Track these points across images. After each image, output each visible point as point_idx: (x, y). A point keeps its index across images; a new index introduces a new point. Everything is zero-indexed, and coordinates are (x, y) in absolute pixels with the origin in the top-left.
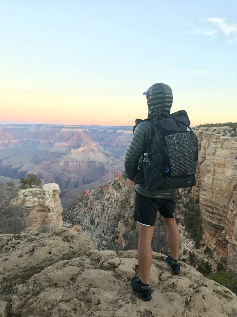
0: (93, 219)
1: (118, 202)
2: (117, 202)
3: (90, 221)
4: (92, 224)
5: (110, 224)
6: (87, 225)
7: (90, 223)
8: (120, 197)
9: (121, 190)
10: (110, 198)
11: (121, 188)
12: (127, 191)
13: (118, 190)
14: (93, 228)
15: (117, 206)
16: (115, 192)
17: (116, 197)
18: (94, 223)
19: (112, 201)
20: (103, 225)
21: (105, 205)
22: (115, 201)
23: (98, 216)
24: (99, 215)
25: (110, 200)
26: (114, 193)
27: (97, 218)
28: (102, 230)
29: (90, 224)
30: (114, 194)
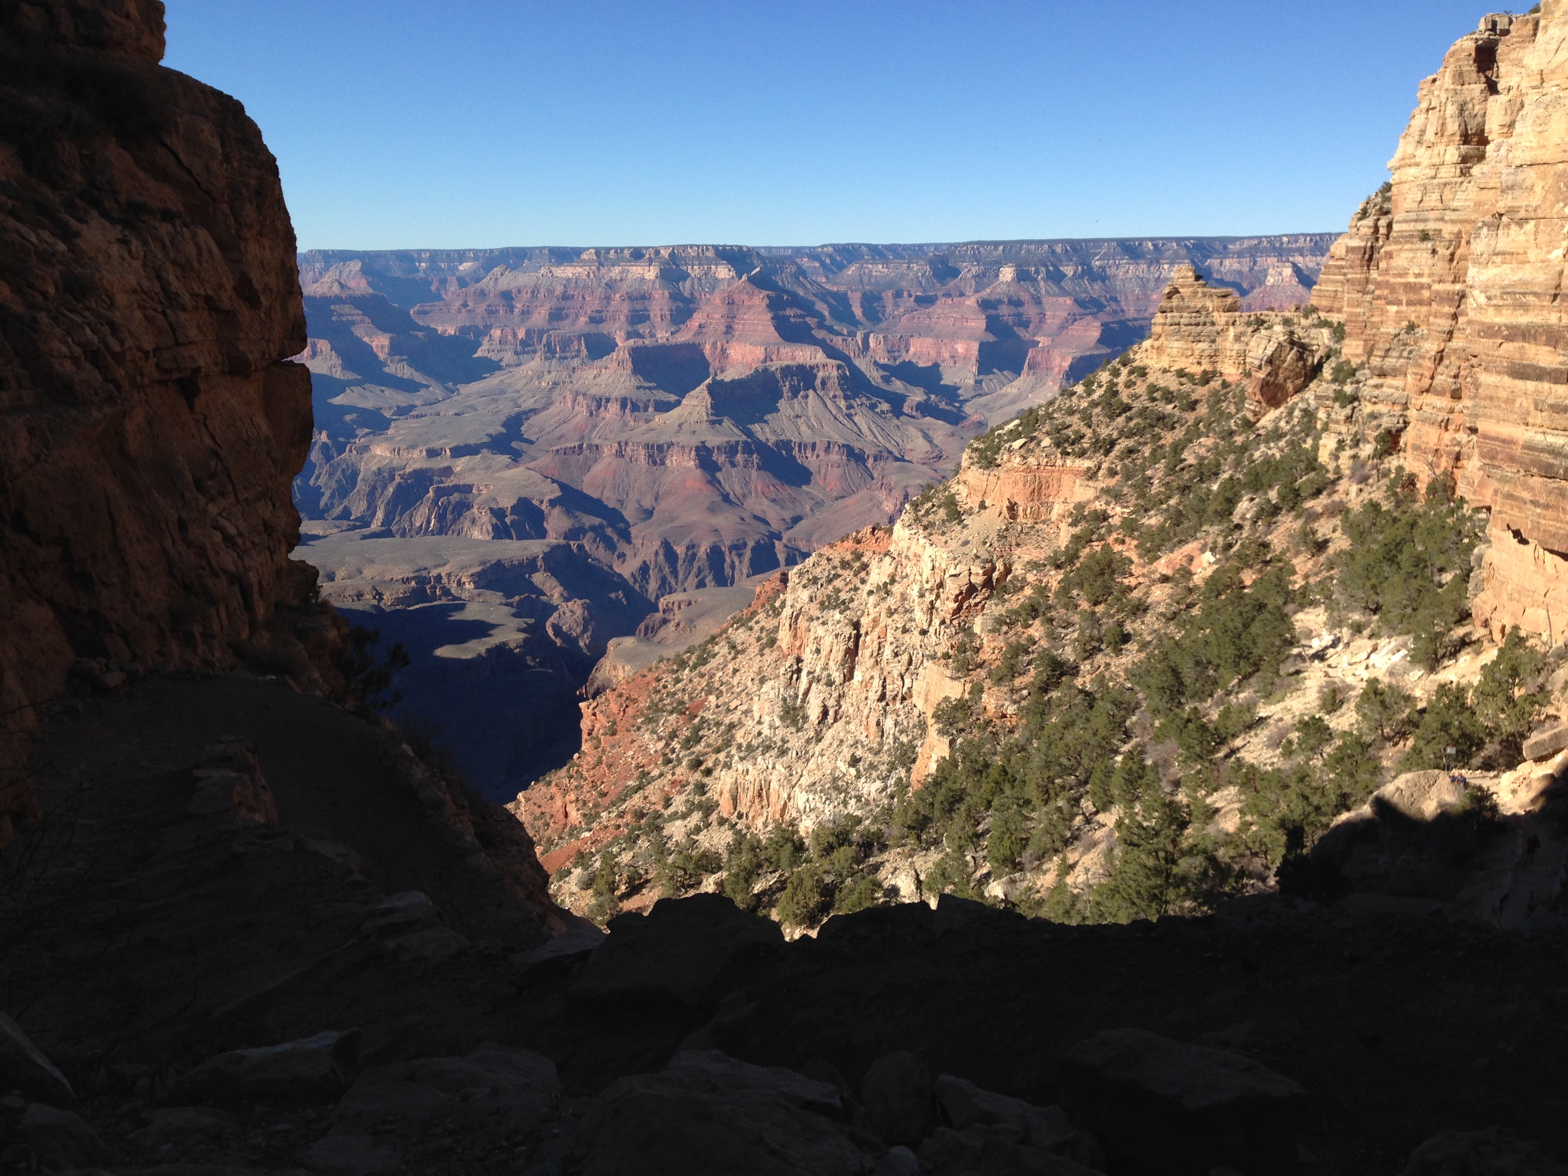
0: (797, 696)
1: (938, 596)
2: (933, 597)
3: (778, 710)
4: (795, 722)
5: (889, 724)
6: (766, 732)
7: (782, 718)
8: (952, 571)
9: (959, 528)
10: (893, 581)
11: (961, 522)
12: (993, 536)
13: (944, 533)
14: (796, 742)
15: (936, 622)
16: (922, 541)
17: (927, 572)
18: (805, 718)
19: (904, 597)
20: (852, 727)
21: (865, 621)
22: (922, 596)
23: (824, 681)
24: (829, 675)
25: (896, 589)
26: (915, 548)
27: (821, 687)
28: (847, 753)
29: (778, 723)
30: (917, 556)
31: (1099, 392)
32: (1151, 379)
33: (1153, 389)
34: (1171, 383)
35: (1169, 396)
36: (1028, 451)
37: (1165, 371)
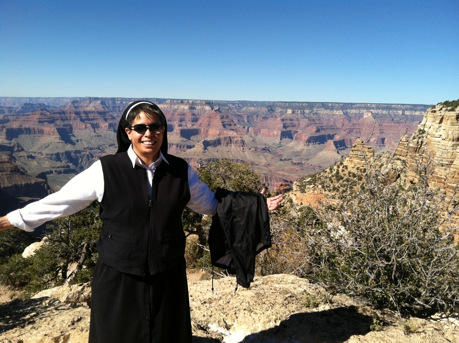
31: (335, 172)
32: (349, 170)
33: (350, 173)
34: (355, 171)
35: (354, 176)
36: (315, 189)
37: (353, 168)
